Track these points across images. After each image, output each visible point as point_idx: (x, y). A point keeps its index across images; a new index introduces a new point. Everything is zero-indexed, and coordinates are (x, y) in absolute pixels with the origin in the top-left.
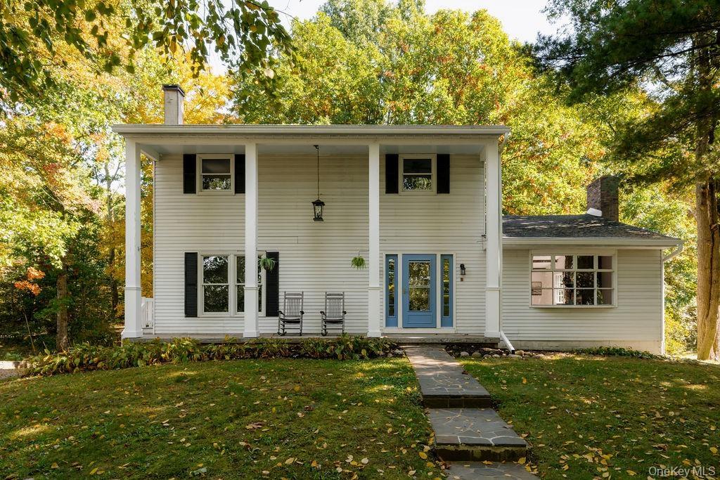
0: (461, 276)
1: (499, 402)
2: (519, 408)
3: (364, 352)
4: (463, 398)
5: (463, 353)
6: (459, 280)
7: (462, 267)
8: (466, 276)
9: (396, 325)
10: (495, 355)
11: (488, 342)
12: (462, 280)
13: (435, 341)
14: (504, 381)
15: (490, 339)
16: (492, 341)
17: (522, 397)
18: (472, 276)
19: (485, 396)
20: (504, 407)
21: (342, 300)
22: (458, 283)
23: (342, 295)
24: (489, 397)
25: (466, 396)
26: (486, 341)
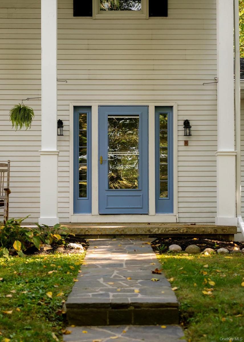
0: (186, 138)
1: (191, 314)
2: (221, 322)
3: (17, 246)
4: (132, 308)
5: (173, 247)
6: (183, 143)
7: (187, 124)
8: (192, 138)
9: (89, 210)
10: (221, 249)
11: (220, 232)
12: (186, 143)
13: (140, 232)
14: (212, 283)
15: (223, 228)
16: (226, 232)
17: (232, 306)
18: (201, 138)
19: (169, 305)
20: (197, 322)
21: (6, 174)
22: (181, 148)
23: (6, 165)
24: (175, 306)
25: (137, 306)
26: (216, 230)
